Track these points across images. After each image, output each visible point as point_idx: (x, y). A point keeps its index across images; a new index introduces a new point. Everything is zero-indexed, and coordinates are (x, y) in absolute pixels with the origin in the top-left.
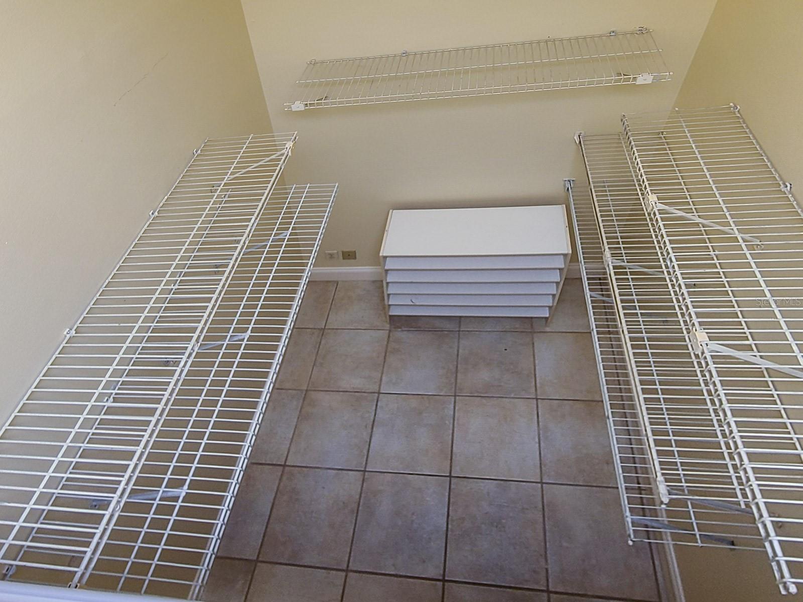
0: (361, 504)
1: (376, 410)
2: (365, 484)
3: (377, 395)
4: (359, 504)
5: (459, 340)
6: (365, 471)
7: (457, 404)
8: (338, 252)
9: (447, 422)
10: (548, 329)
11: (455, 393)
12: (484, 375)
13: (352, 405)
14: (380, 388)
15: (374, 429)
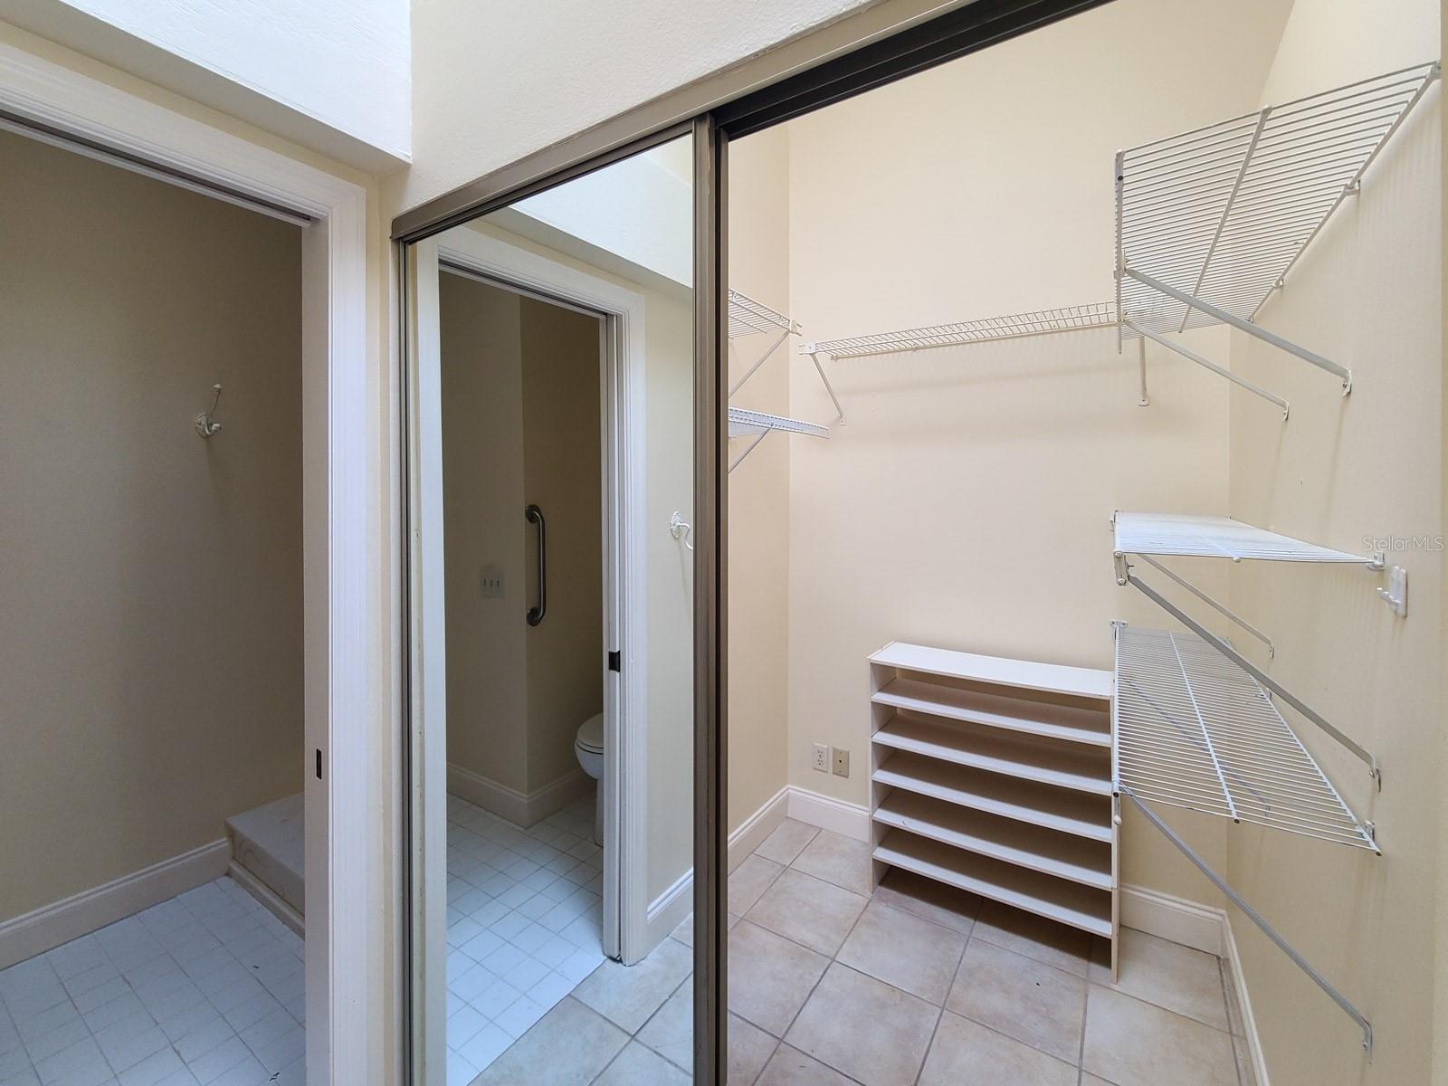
0: (761, 1078)
1: (822, 977)
2: (775, 1056)
3: (830, 961)
4: (757, 1078)
5: (966, 945)
6: (781, 1040)
7: (942, 1019)
8: (828, 749)
9: (922, 1036)
10: (1116, 987)
11: (944, 1005)
12: (995, 1002)
13: (792, 959)
14: (836, 955)
15: (812, 997)
